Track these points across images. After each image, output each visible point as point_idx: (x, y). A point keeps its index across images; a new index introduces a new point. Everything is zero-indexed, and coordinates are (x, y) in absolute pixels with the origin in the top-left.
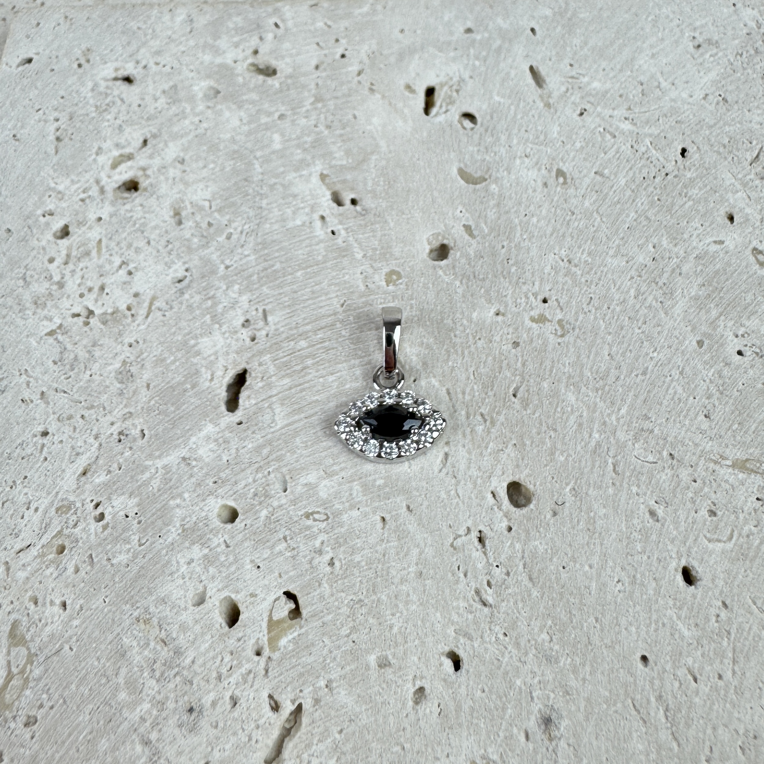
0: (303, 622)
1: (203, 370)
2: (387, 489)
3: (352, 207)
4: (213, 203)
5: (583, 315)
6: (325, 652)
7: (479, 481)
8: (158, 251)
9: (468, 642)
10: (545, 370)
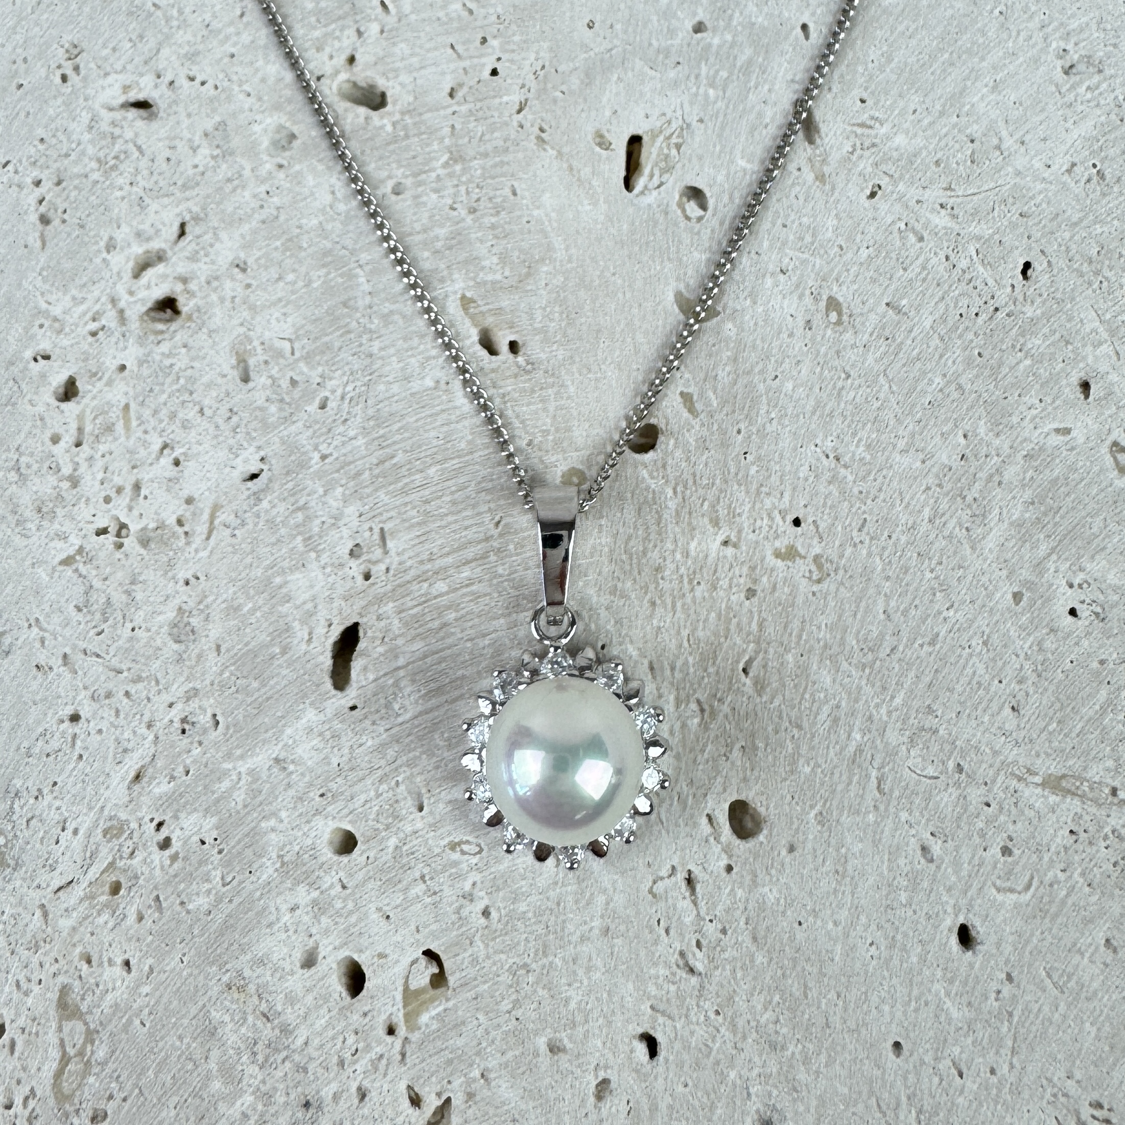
0: (450, 992)
1: (296, 624)
3: (511, 356)
4: (297, 345)
5: (852, 549)
6: (481, 1031)
7: (690, 801)
8: (217, 427)
9: (669, 1022)
10: (790, 635)
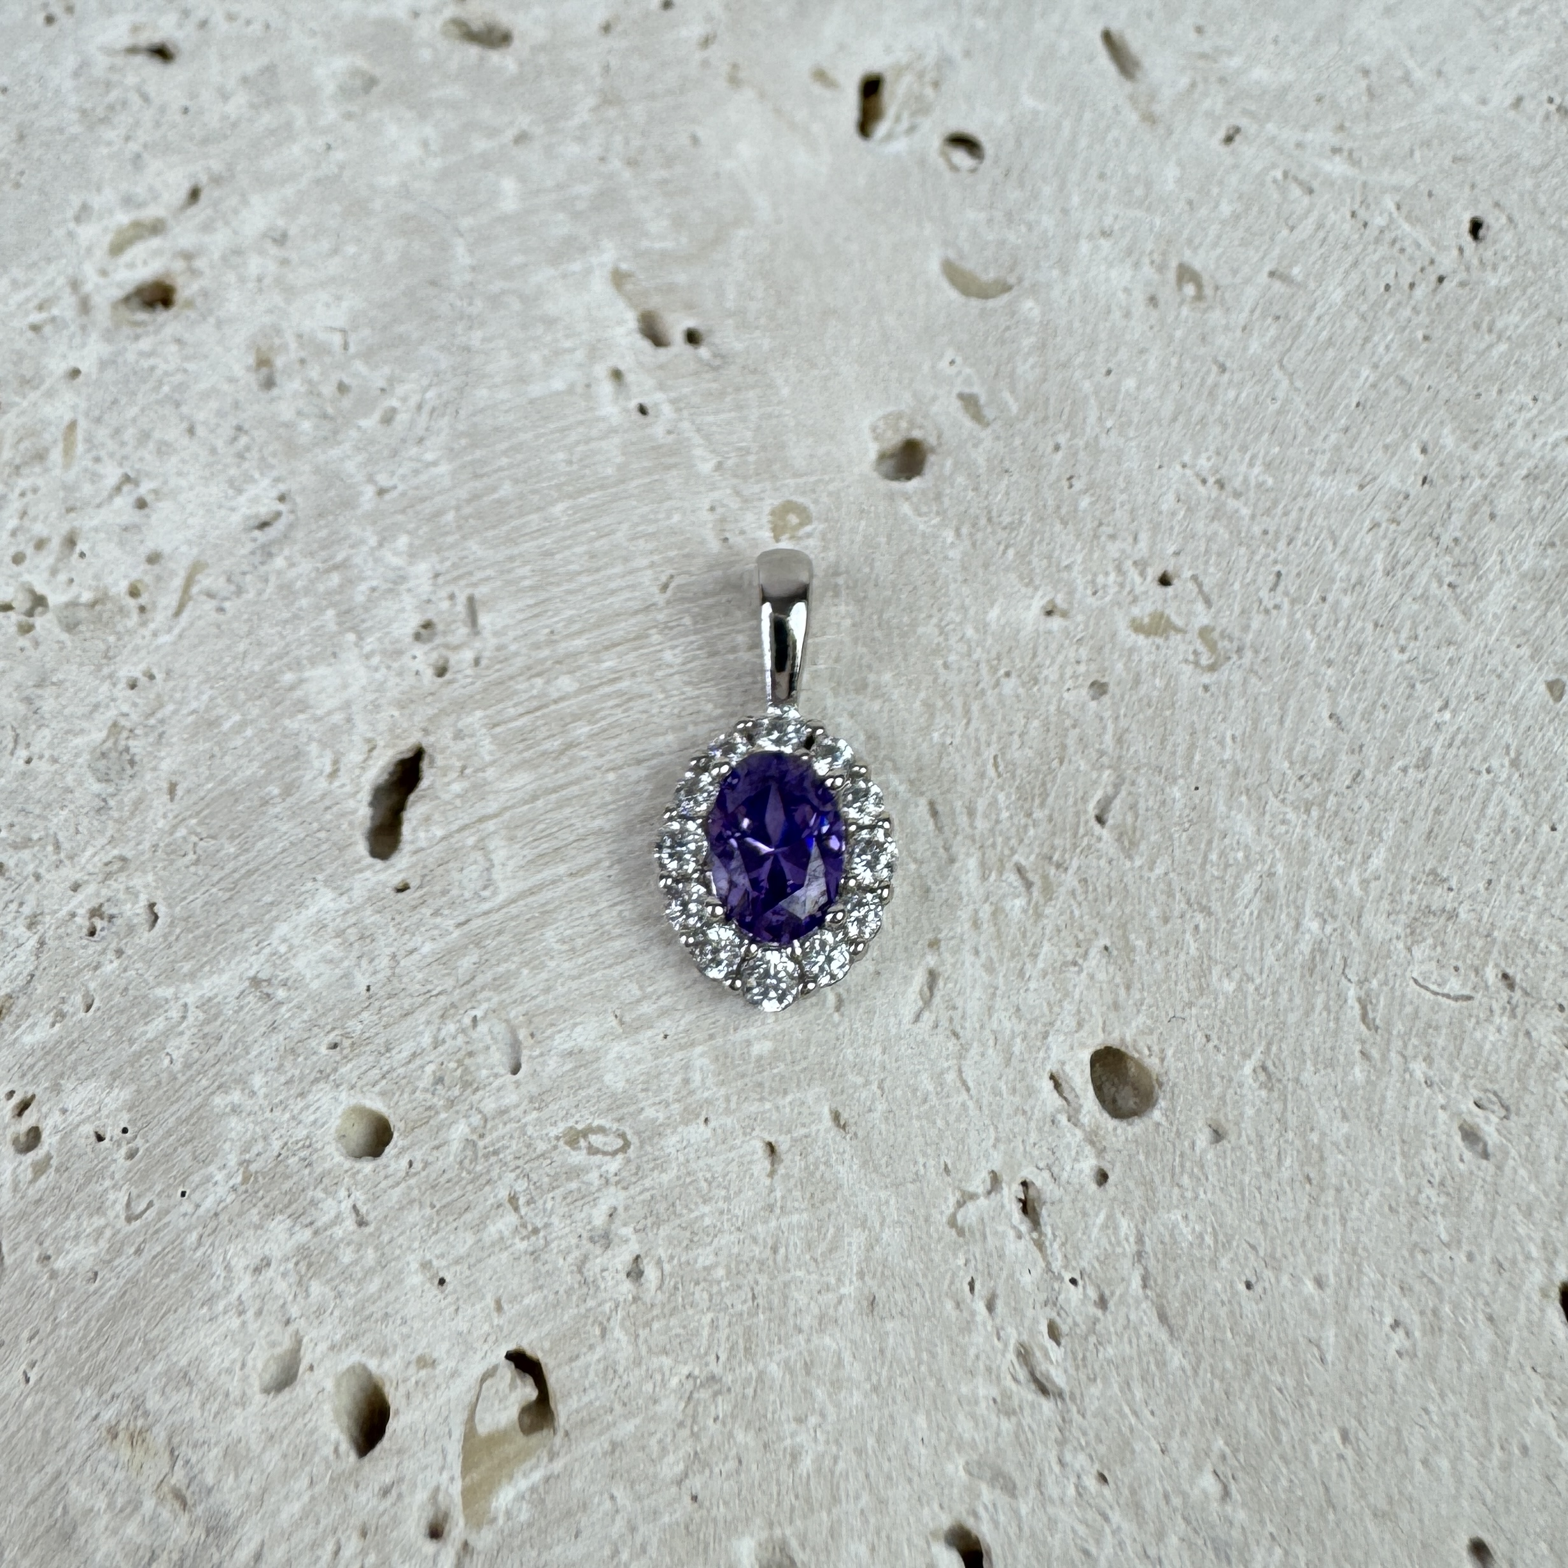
0: (558, 1440)
1: (314, 748)
2: (782, 1067)
3: (688, 349)
4: (353, 338)
5: (1261, 617)
6: (619, 1526)
7: (1018, 1047)
8: (213, 451)
9: (1003, 1499)
10: (1174, 753)
